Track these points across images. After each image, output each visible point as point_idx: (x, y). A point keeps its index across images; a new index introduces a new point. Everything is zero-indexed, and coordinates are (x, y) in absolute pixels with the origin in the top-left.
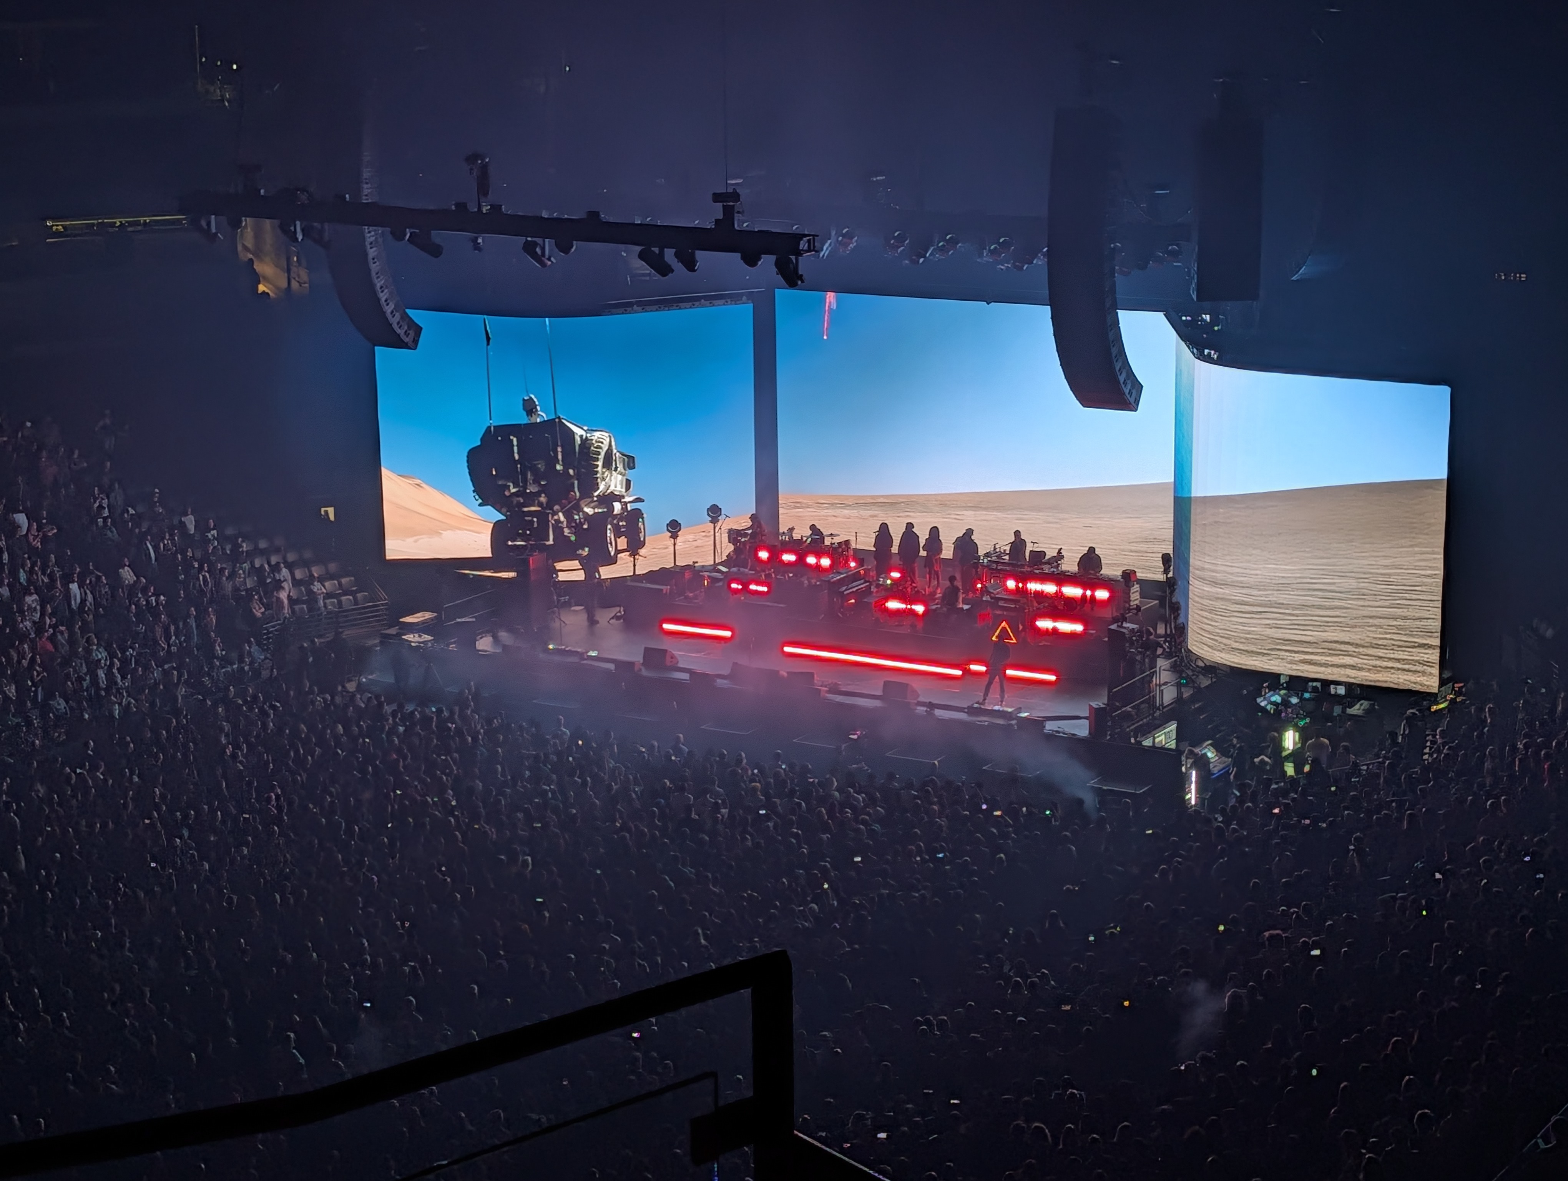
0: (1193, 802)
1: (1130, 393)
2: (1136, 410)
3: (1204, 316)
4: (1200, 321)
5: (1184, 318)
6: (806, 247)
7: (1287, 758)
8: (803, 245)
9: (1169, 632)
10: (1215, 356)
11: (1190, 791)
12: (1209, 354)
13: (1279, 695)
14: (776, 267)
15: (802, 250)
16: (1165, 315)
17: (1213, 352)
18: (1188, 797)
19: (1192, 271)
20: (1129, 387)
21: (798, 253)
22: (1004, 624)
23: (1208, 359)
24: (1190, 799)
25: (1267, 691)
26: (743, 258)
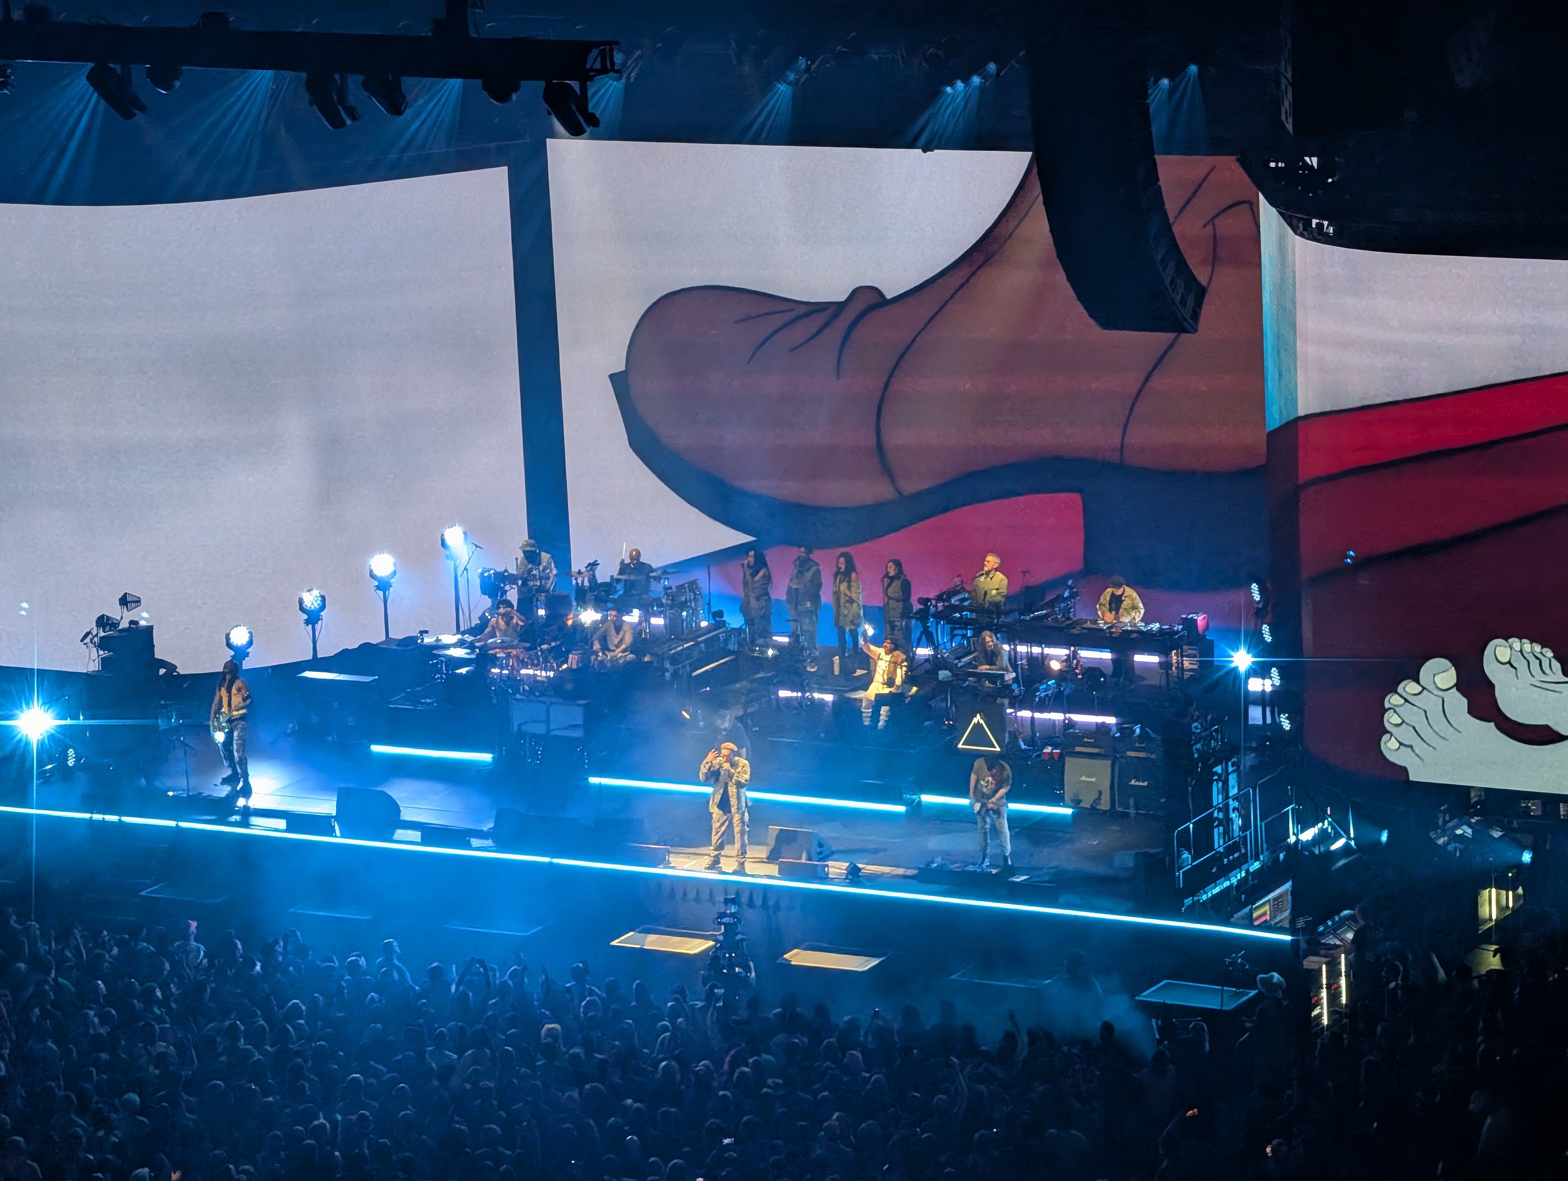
0: (1325, 1021)
1: (1183, 302)
2: (1196, 330)
3: (1307, 159)
4: (1301, 168)
5: (1273, 165)
6: (598, 65)
7: (1487, 937)
8: (593, 60)
9: (1269, 721)
10: (1331, 230)
11: (1318, 1003)
12: (1320, 226)
13: (1470, 825)
14: (547, 102)
15: (591, 70)
16: (1238, 160)
17: (1326, 223)
18: (1316, 1012)
19: (1283, 81)
20: (1181, 290)
21: (585, 77)
22: (978, 719)
23: (1319, 236)
24: (1320, 1015)
25: (1447, 818)
26: (485, 87)
